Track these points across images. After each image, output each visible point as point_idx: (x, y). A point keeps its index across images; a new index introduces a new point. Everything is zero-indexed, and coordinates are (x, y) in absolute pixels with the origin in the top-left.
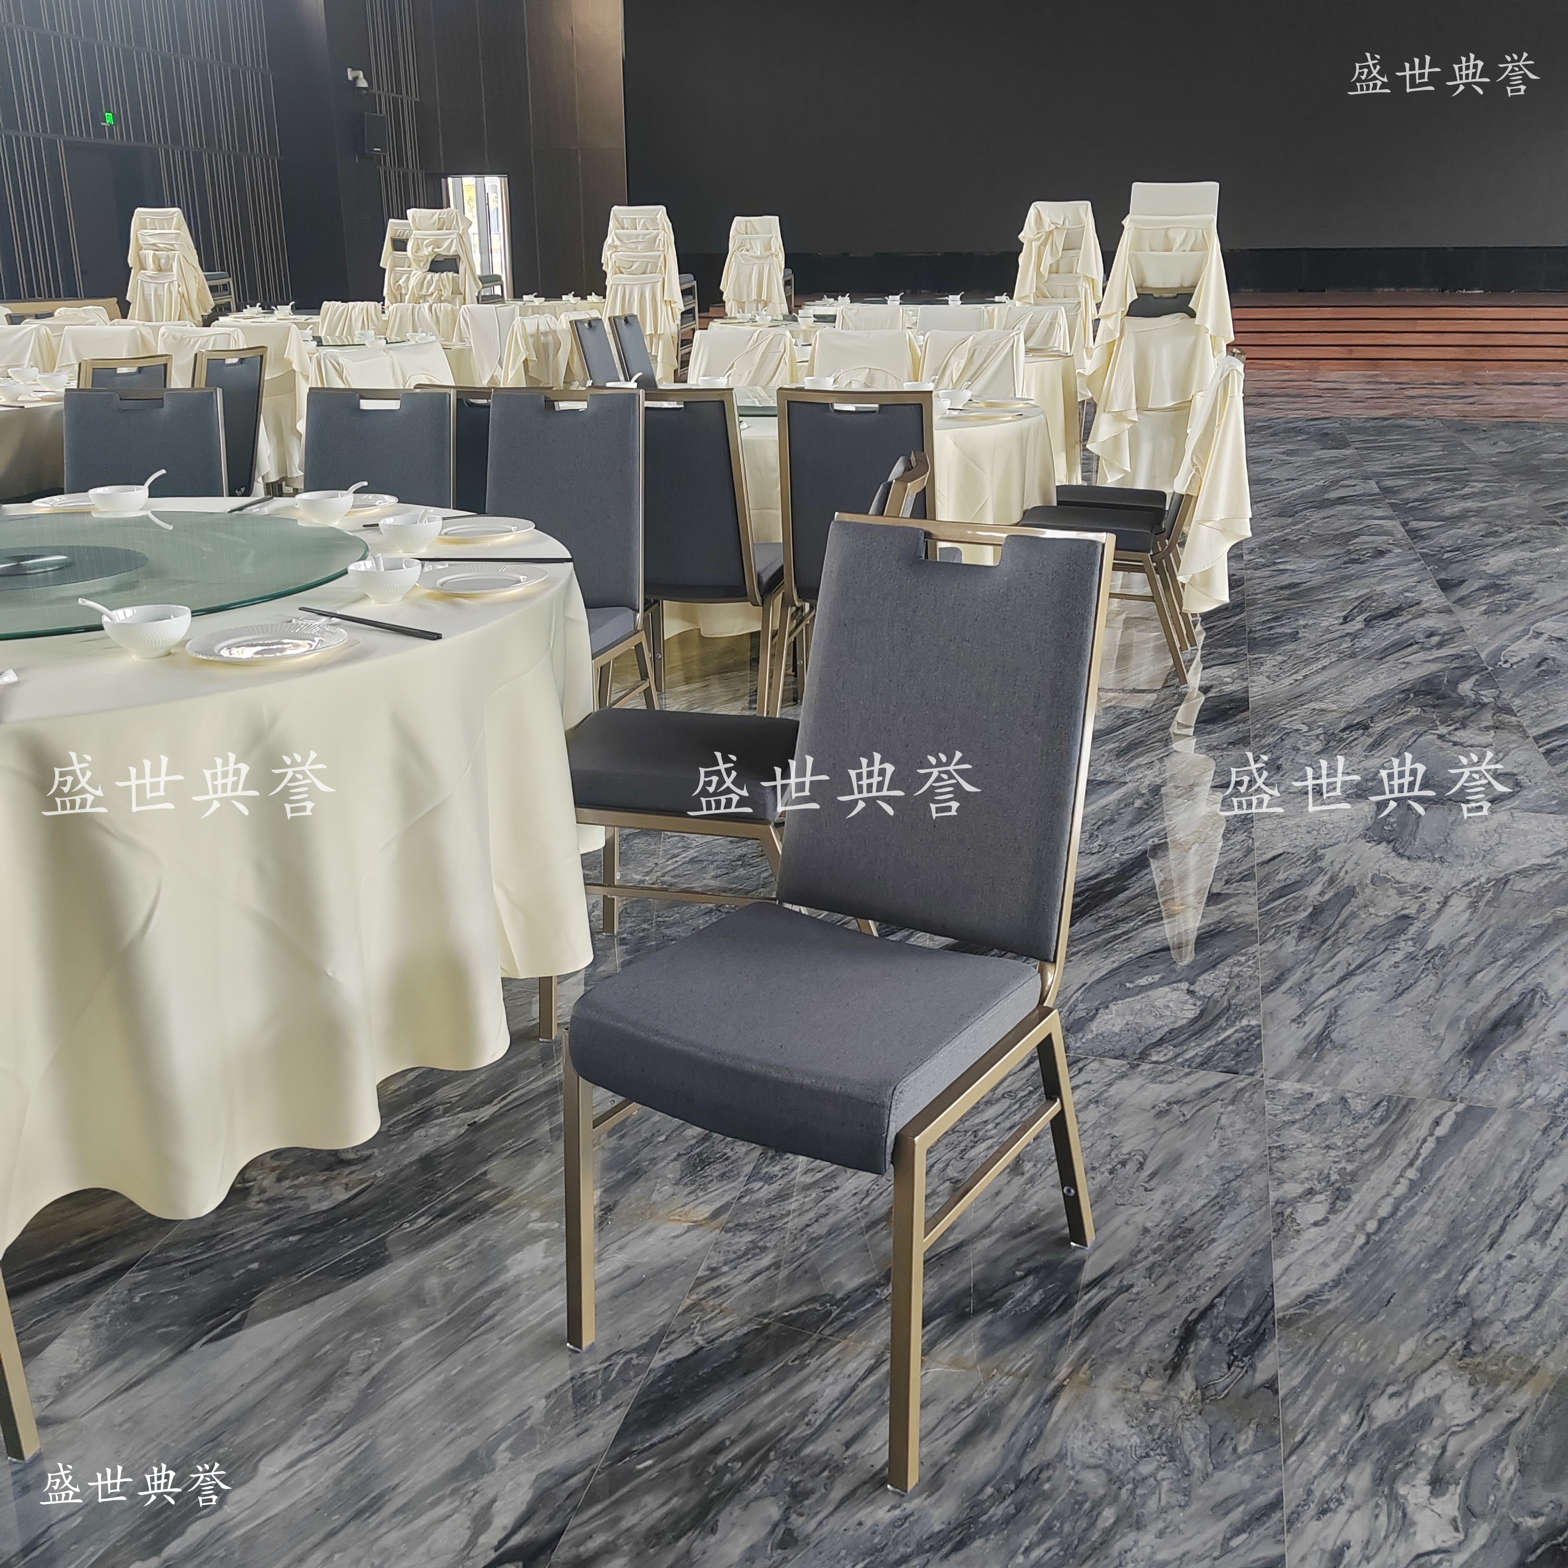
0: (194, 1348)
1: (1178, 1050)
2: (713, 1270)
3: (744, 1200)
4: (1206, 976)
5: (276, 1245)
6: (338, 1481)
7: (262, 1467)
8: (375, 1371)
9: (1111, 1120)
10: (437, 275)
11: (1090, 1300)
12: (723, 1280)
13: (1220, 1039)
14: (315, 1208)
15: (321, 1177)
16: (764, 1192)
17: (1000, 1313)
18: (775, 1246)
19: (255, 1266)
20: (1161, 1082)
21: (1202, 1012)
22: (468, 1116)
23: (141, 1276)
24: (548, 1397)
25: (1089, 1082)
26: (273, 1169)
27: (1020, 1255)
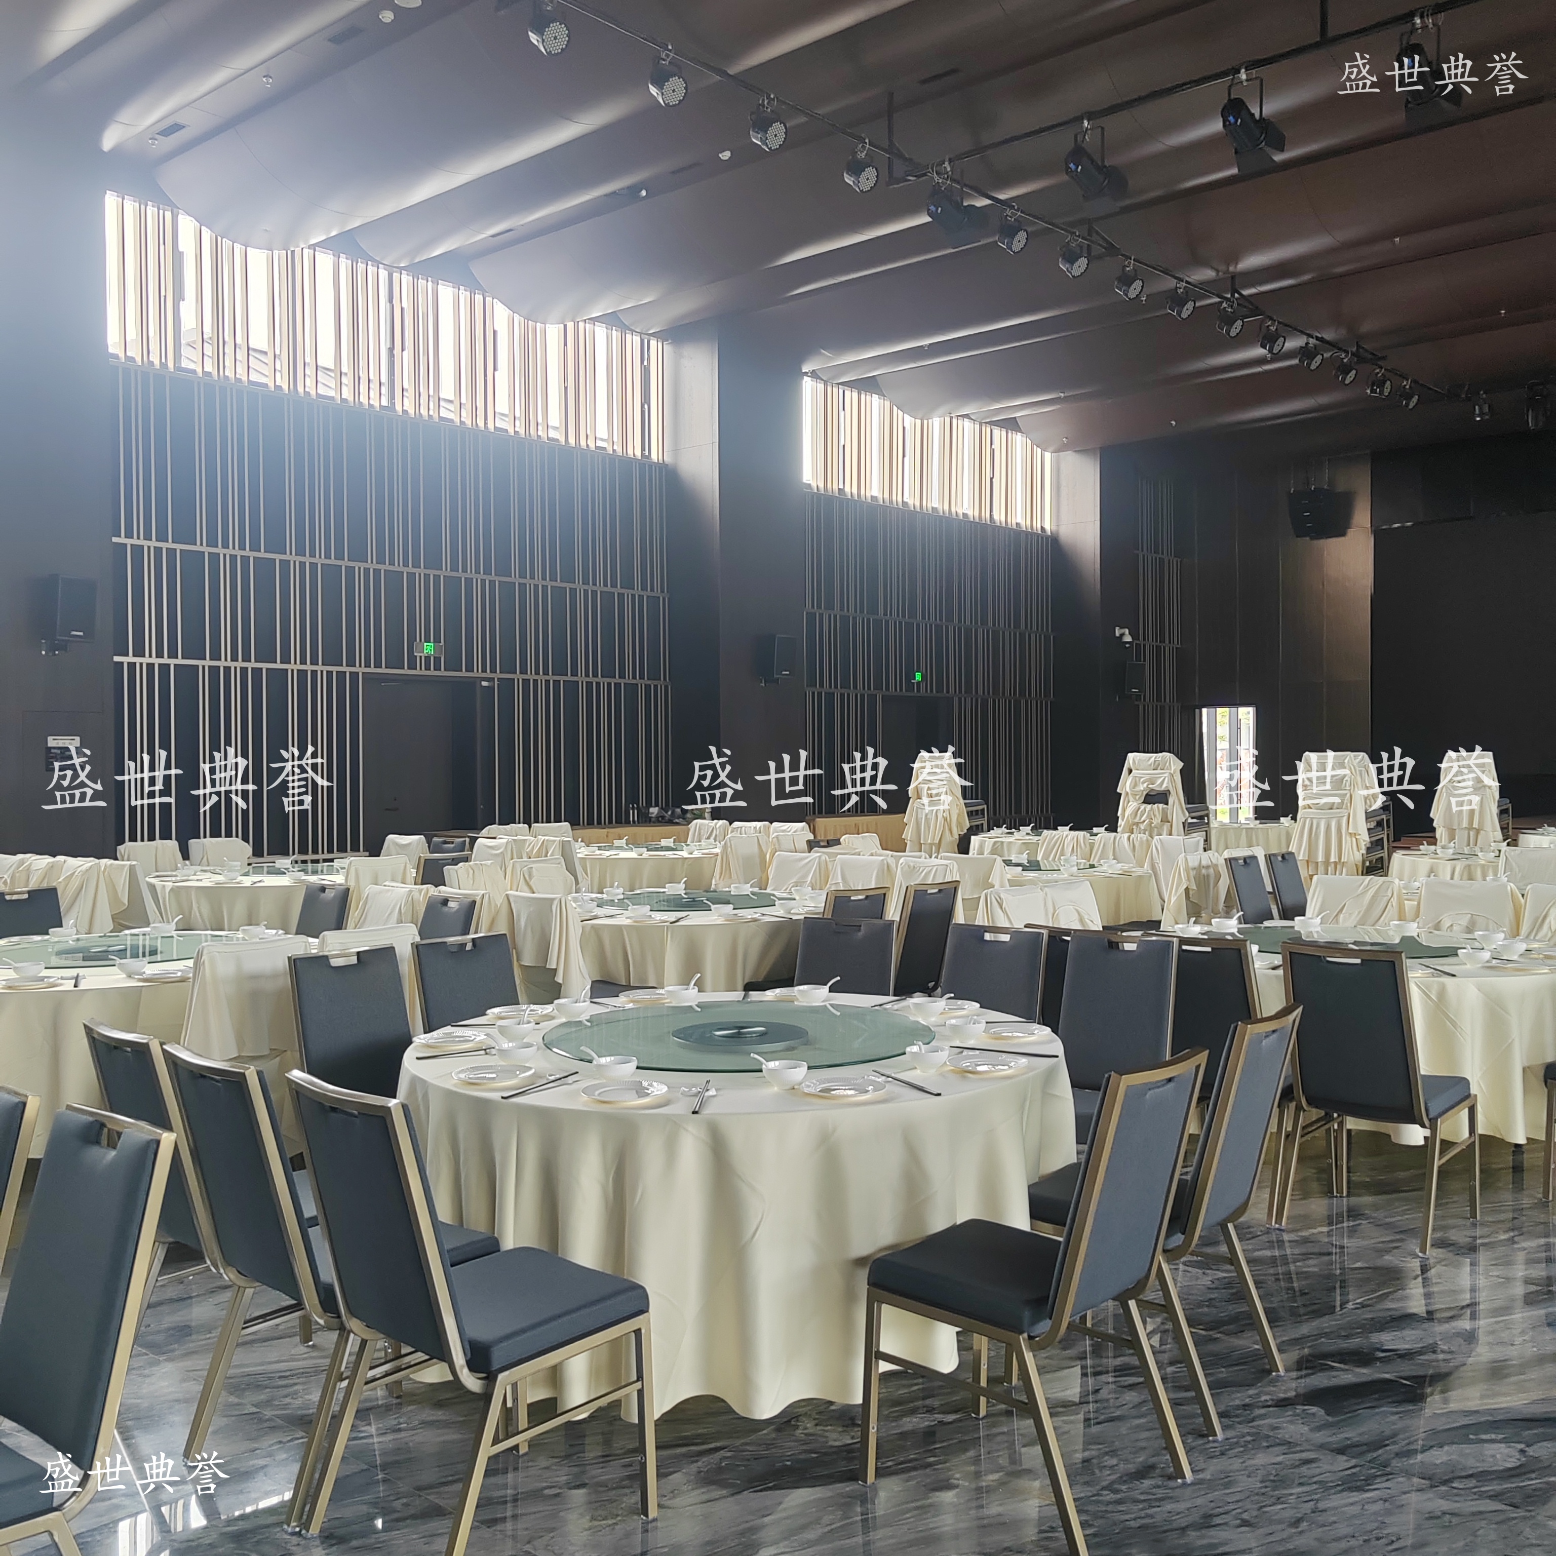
0: (745, 1492)
1: (1478, 1484)
2: (1053, 1528)
3: (1094, 1498)
4: (1545, 1444)
5: (802, 1457)
8: (833, 1526)
9: (1389, 1513)
10: (1149, 806)
12: (1057, 1534)
13: (1521, 1484)
14: (831, 1443)
15: (840, 1429)
16: (1108, 1497)
18: (1099, 1527)
19: (788, 1463)
20: (1448, 1500)
21: (1520, 1466)
22: (939, 1417)
23: (729, 1454)
25: (1389, 1489)
26: (815, 1419)
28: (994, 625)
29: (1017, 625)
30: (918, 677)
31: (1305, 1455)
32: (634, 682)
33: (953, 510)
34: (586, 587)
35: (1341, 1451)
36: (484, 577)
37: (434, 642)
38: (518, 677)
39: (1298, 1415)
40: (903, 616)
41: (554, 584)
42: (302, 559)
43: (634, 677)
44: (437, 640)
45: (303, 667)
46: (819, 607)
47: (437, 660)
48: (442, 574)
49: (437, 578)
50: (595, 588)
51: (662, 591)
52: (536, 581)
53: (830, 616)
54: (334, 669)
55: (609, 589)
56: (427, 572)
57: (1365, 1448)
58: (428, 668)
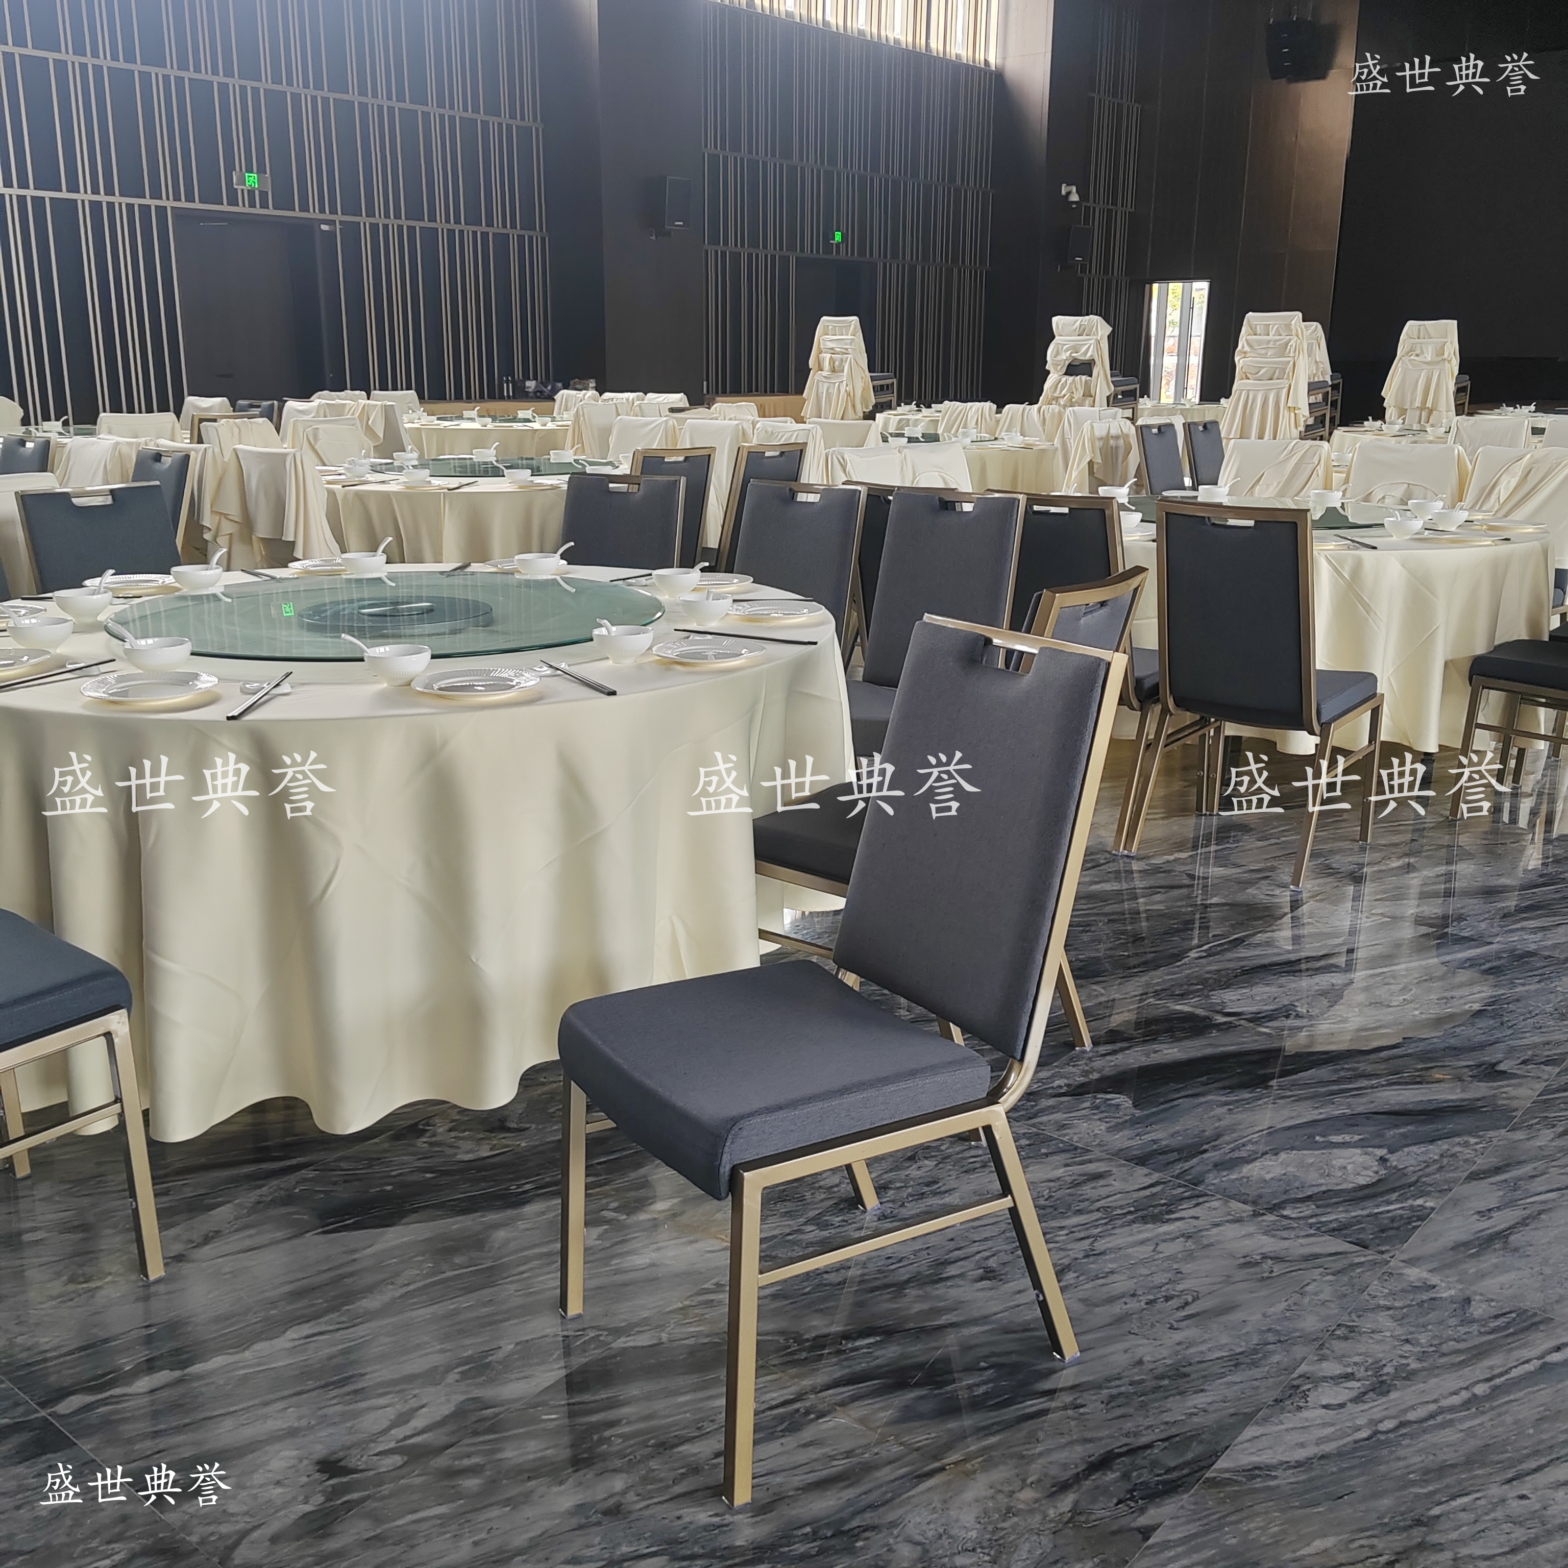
0: (308, 1235)
1: (1319, 1211)
2: (714, 1286)
4: (1415, 1149)
5: (414, 1177)
6: (330, 1358)
7: (288, 1333)
9: (1190, 1256)
10: (1071, 378)
11: (1032, 1406)
12: (717, 1297)
13: (1376, 1211)
14: (460, 1157)
17: (936, 1392)
19: (389, 1188)
20: (1273, 1236)
21: (1379, 1181)
23: (311, 1174)
24: (517, 1344)
25: (1197, 1218)
27: (997, 1349)
28: (926, 177)
29: (952, 179)
30: (838, 237)
31: (1092, 1168)
32: (504, 231)
33: (883, 33)
34: (442, 111)
35: (1141, 1160)
36: (315, 93)
37: (258, 173)
38: (364, 220)
39: (1097, 1108)
40: (822, 162)
41: (402, 105)
42: (83, 60)
43: (505, 226)
44: (261, 171)
45: (95, 198)
46: (723, 148)
47: (263, 195)
48: (262, 86)
49: (255, 91)
50: (452, 113)
51: (535, 120)
52: (378, 101)
53: (736, 158)
54: (136, 201)
55: (469, 114)
56: (243, 82)
57: (1175, 1155)
58: (252, 205)
